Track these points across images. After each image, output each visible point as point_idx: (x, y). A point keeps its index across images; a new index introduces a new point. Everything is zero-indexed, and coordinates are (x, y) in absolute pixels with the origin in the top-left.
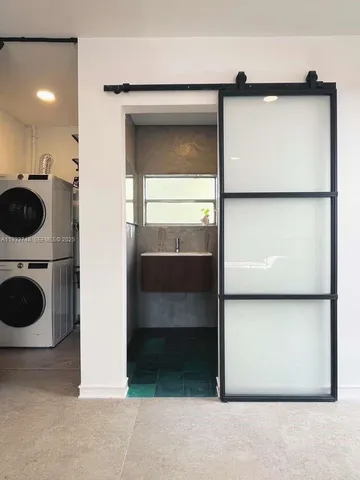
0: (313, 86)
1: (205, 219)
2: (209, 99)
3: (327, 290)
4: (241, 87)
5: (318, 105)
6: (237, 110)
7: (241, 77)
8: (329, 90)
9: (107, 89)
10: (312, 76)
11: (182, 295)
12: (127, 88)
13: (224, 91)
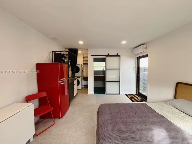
0: (117, 55)
1: (103, 69)
2: (104, 57)
3: (119, 81)
4: (108, 55)
5: (118, 58)
6: (108, 58)
7: (109, 54)
8: (119, 56)
9: (92, 56)
10: (117, 54)
11: (99, 82)
12: (94, 56)
13: (106, 56)
